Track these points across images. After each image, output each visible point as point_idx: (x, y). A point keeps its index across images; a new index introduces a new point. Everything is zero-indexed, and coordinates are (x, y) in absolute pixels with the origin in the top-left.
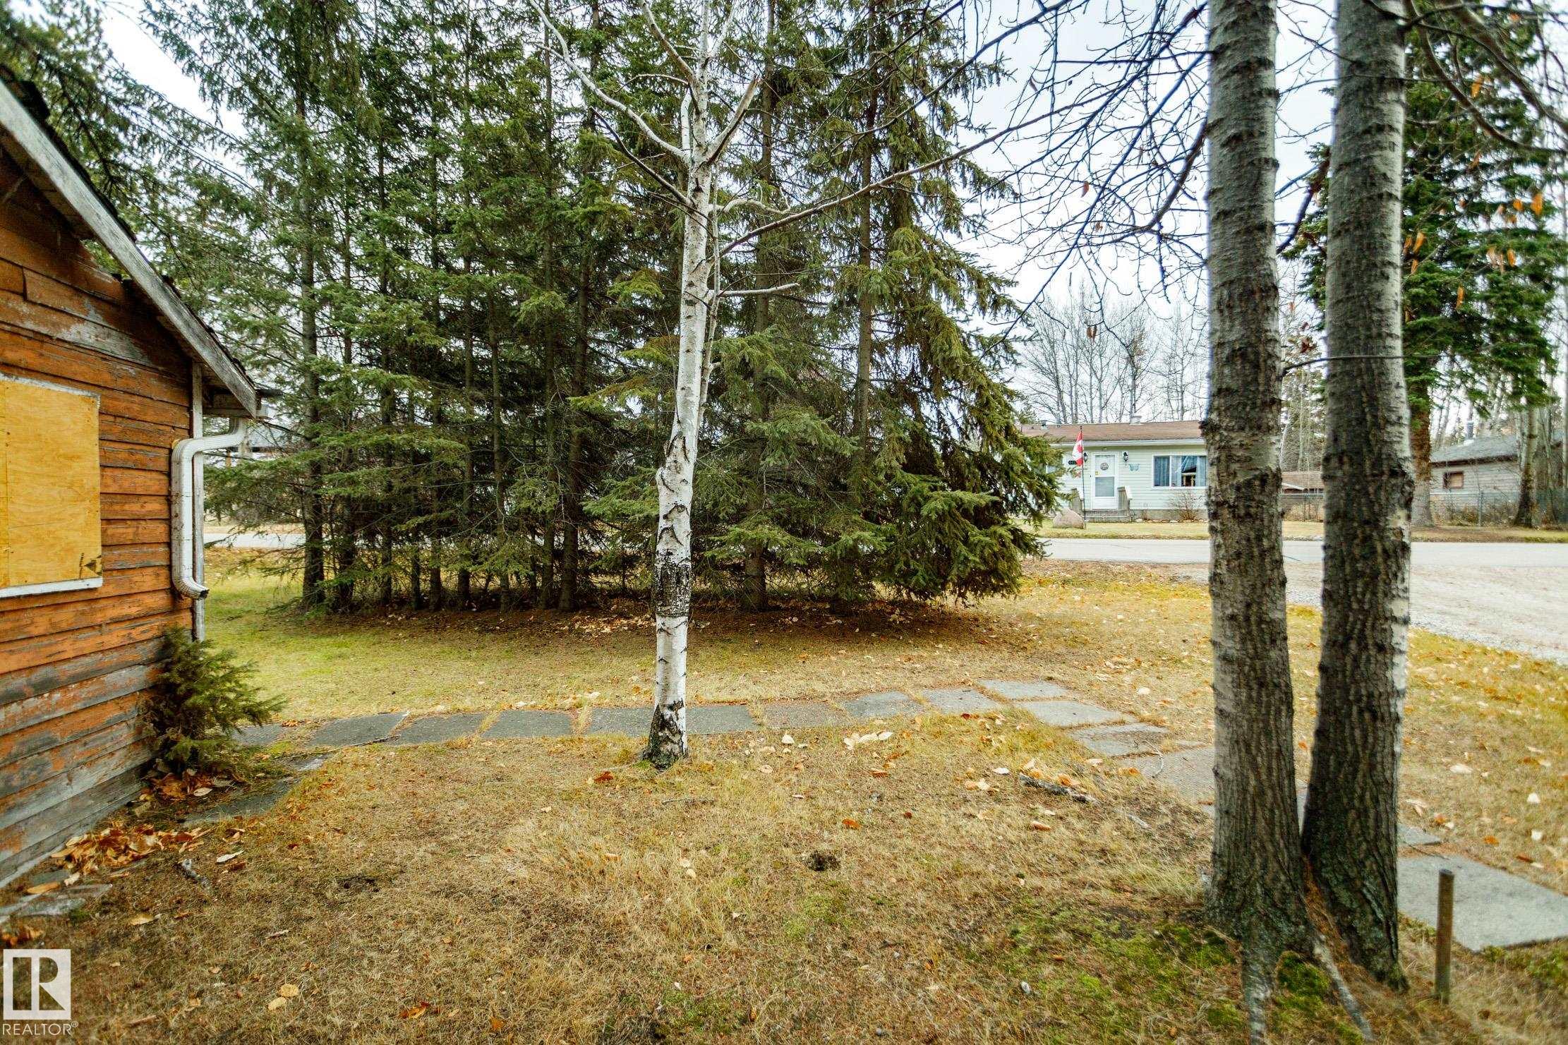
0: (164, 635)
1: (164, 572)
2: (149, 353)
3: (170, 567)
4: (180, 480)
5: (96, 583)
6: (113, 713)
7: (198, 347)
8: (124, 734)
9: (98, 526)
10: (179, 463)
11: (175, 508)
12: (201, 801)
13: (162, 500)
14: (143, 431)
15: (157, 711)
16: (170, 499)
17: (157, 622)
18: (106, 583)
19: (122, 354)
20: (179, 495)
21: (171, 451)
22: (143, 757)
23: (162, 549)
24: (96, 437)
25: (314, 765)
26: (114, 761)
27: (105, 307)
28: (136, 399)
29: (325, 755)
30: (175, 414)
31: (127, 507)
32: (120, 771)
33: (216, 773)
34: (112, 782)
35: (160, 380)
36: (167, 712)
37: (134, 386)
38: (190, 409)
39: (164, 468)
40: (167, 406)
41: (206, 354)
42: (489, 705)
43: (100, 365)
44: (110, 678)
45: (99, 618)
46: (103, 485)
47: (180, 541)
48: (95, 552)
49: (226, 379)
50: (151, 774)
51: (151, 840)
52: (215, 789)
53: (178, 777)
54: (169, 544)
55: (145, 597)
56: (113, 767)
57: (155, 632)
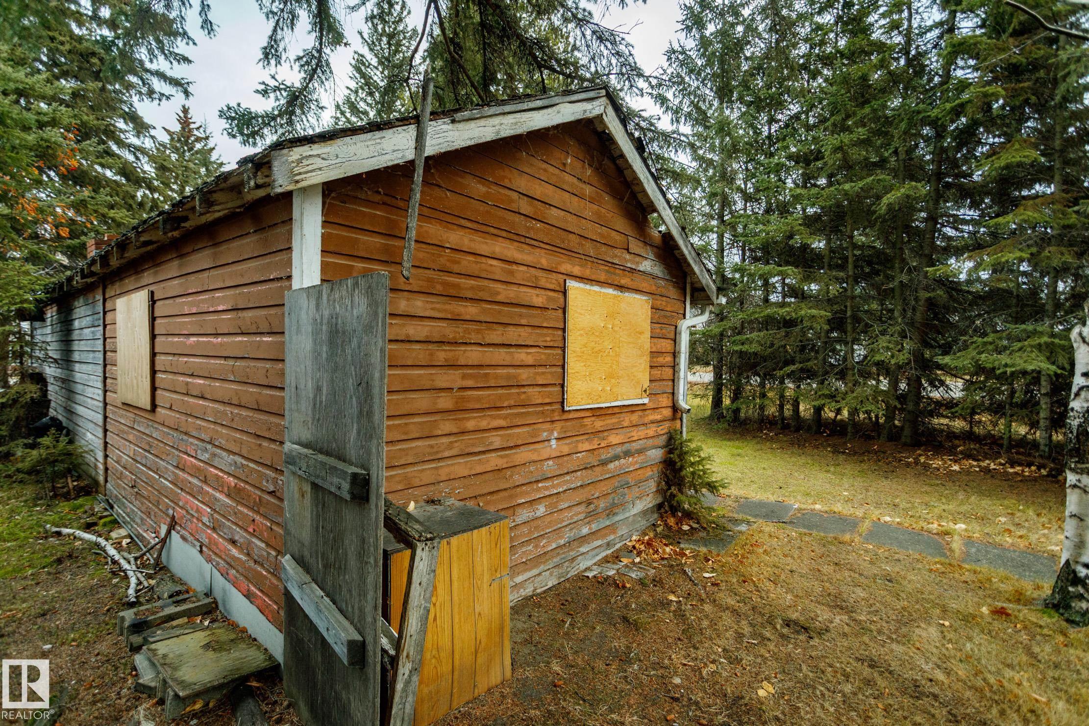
0: (670, 432)
1: (670, 396)
2: (670, 273)
3: (673, 394)
4: (680, 344)
5: (646, 401)
6: (649, 473)
7: (693, 265)
8: (652, 486)
9: (648, 369)
10: (680, 334)
11: (677, 360)
12: (685, 533)
13: (671, 355)
14: (665, 317)
15: (666, 475)
16: (675, 354)
17: (667, 425)
18: (650, 401)
19: (660, 275)
20: (679, 352)
21: (676, 327)
22: (659, 500)
23: (670, 383)
24: (649, 321)
25: (743, 528)
26: (649, 499)
27: (655, 249)
28: (664, 299)
29: (748, 523)
30: (678, 305)
31: (658, 359)
32: (651, 505)
33: (692, 518)
34: (647, 510)
35: (674, 287)
36: (671, 477)
37: (664, 292)
38: (684, 302)
39: (673, 337)
40: (675, 301)
41: (696, 269)
42: (860, 513)
43: (652, 281)
44: (649, 453)
45: (646, 420)
46: (651, 348)
47: (679, 379)
48: (646, 384)
49: (704, 282)
50: (663, 510)
51: (668, 549)
52: (692, 528)
53: (674, 516)
54: (673, 381)
55: (663, 410)
56: (648, 502)
57: (666, 431)
